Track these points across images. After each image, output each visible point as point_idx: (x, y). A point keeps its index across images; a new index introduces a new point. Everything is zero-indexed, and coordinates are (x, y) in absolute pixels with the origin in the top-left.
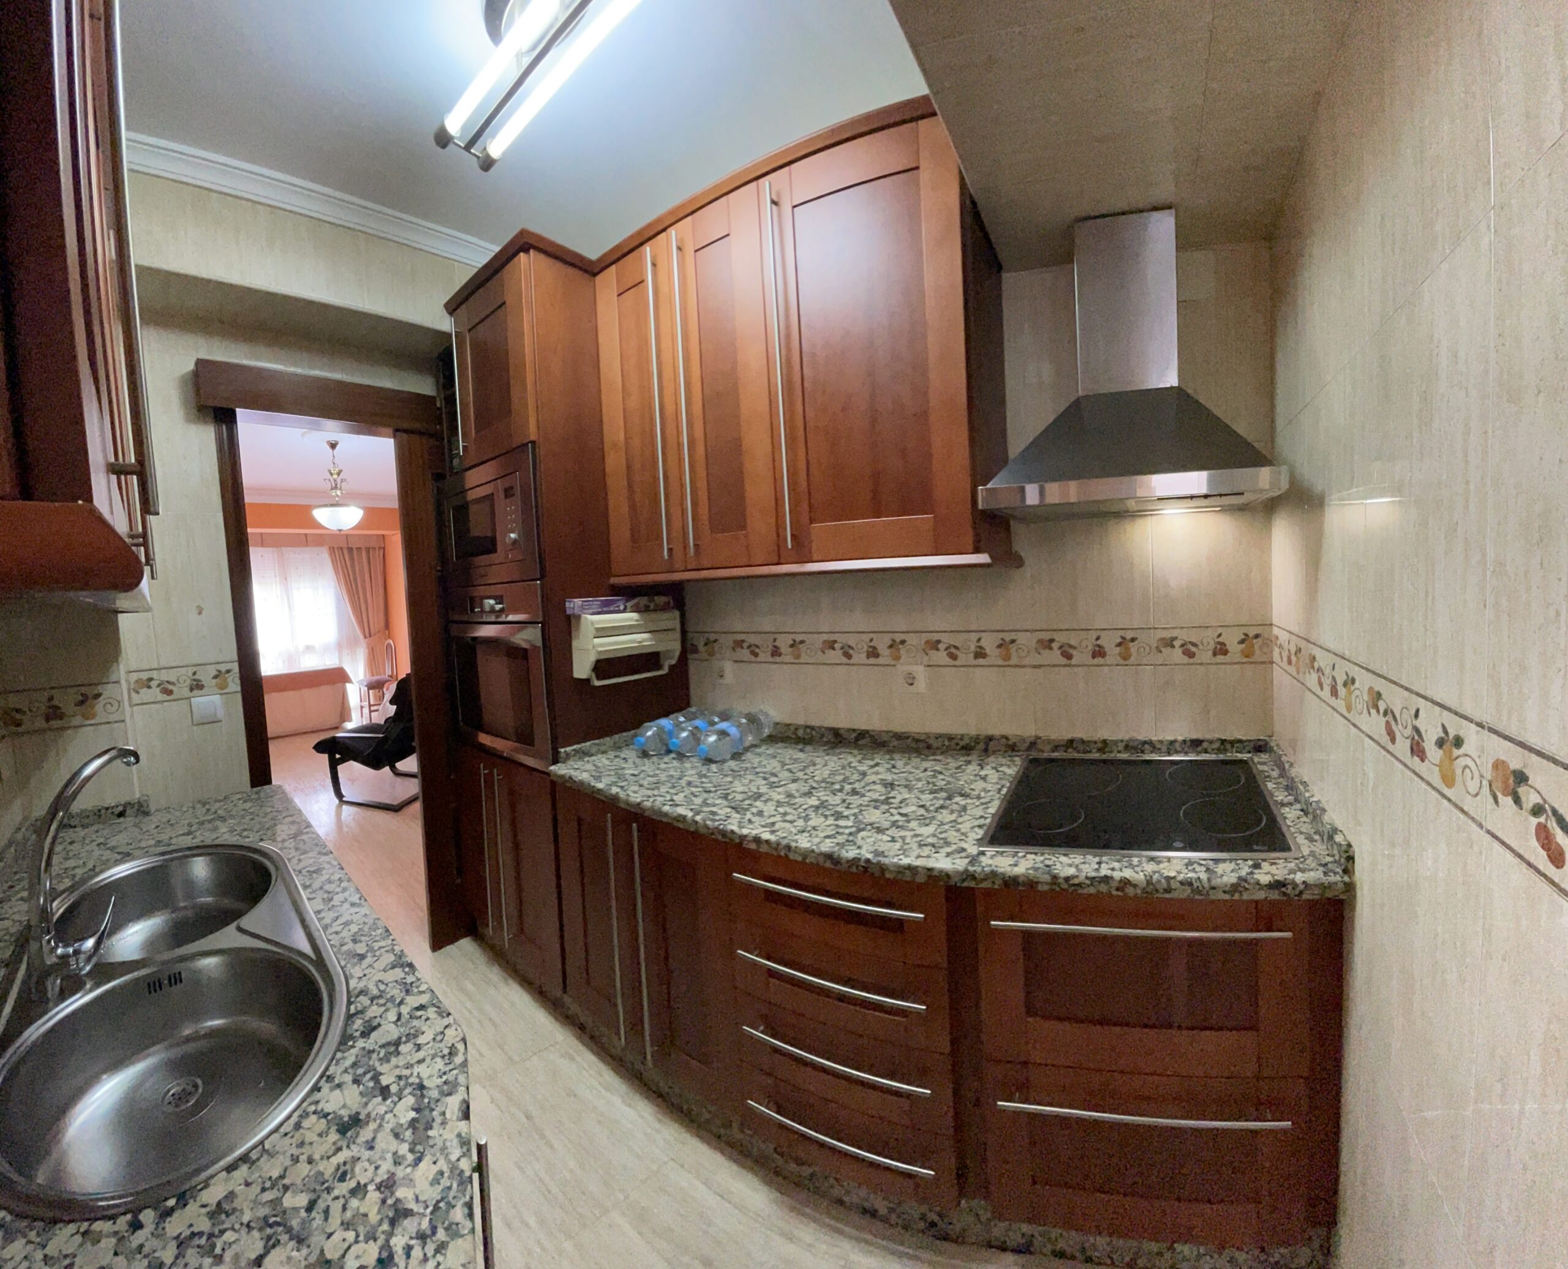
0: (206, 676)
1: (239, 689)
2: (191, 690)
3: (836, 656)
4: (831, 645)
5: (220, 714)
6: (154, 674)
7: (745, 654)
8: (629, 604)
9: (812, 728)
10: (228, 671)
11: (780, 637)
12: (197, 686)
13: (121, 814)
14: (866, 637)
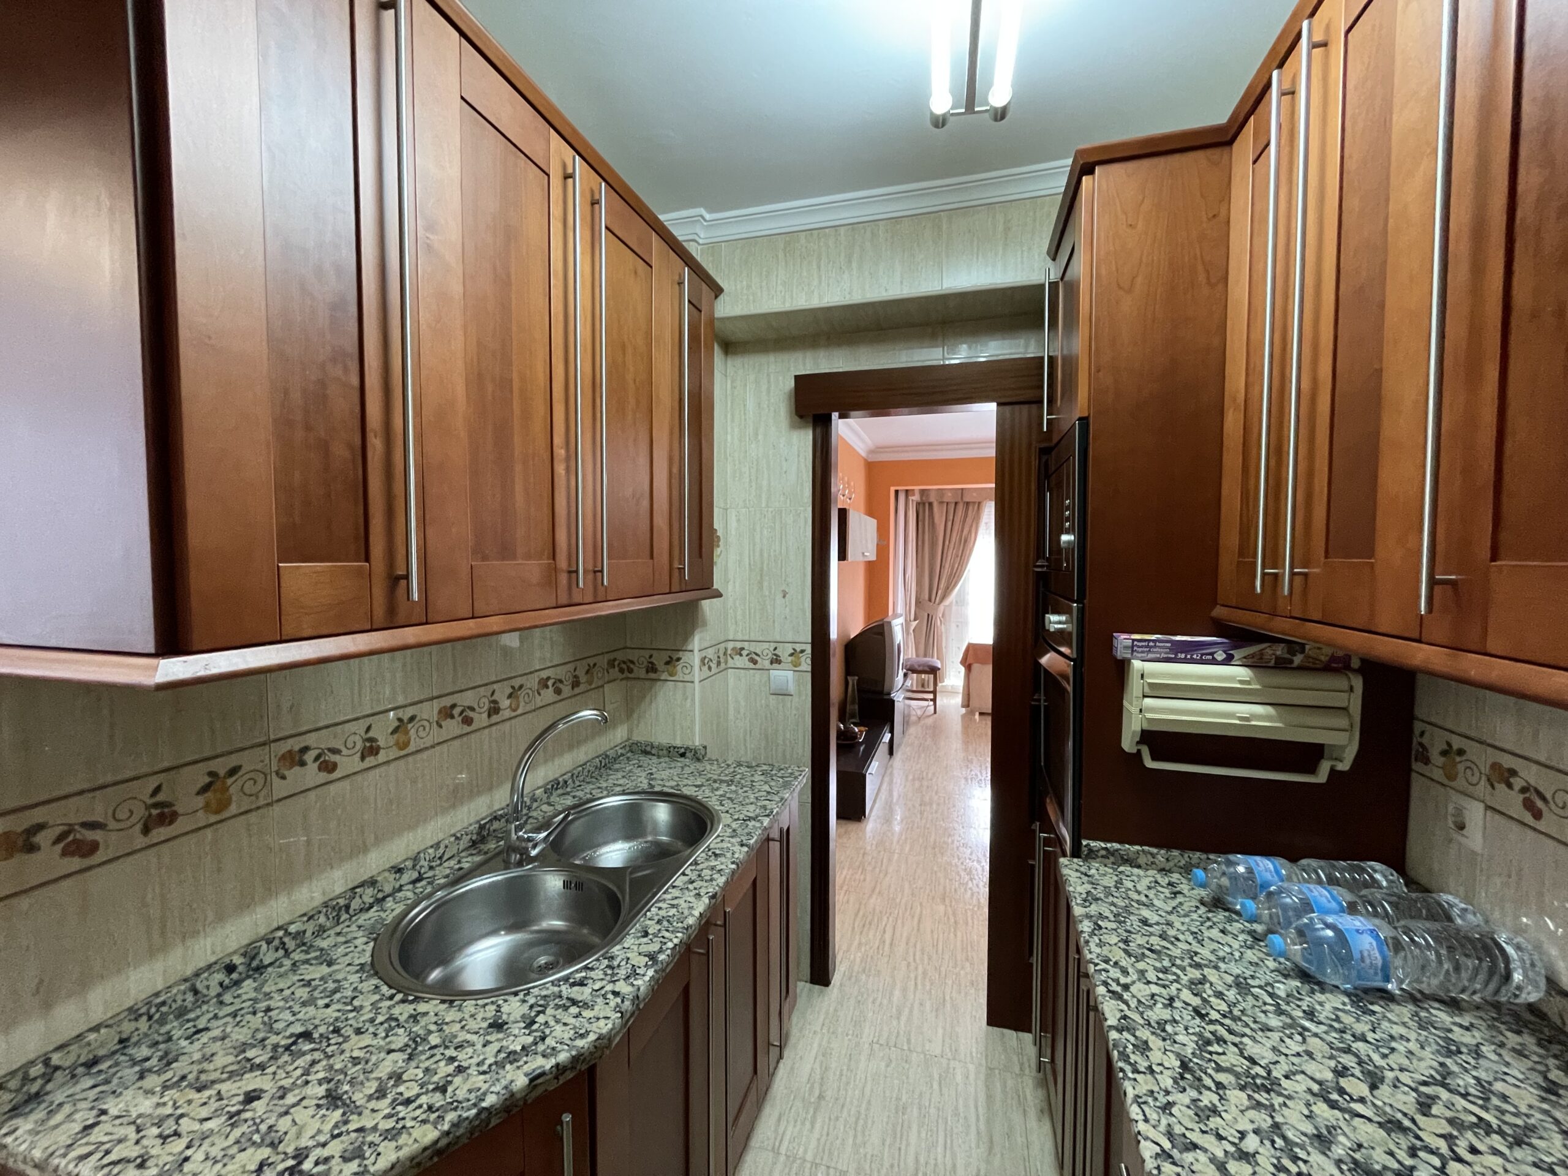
0: (785, 652)
1: (809, 669)
2: (772, 663)
5: (792, 688)
6: (746, 645)
8: (1238, 654)
10: (802, 651)
12: (776, 660)
13: (683, 755)
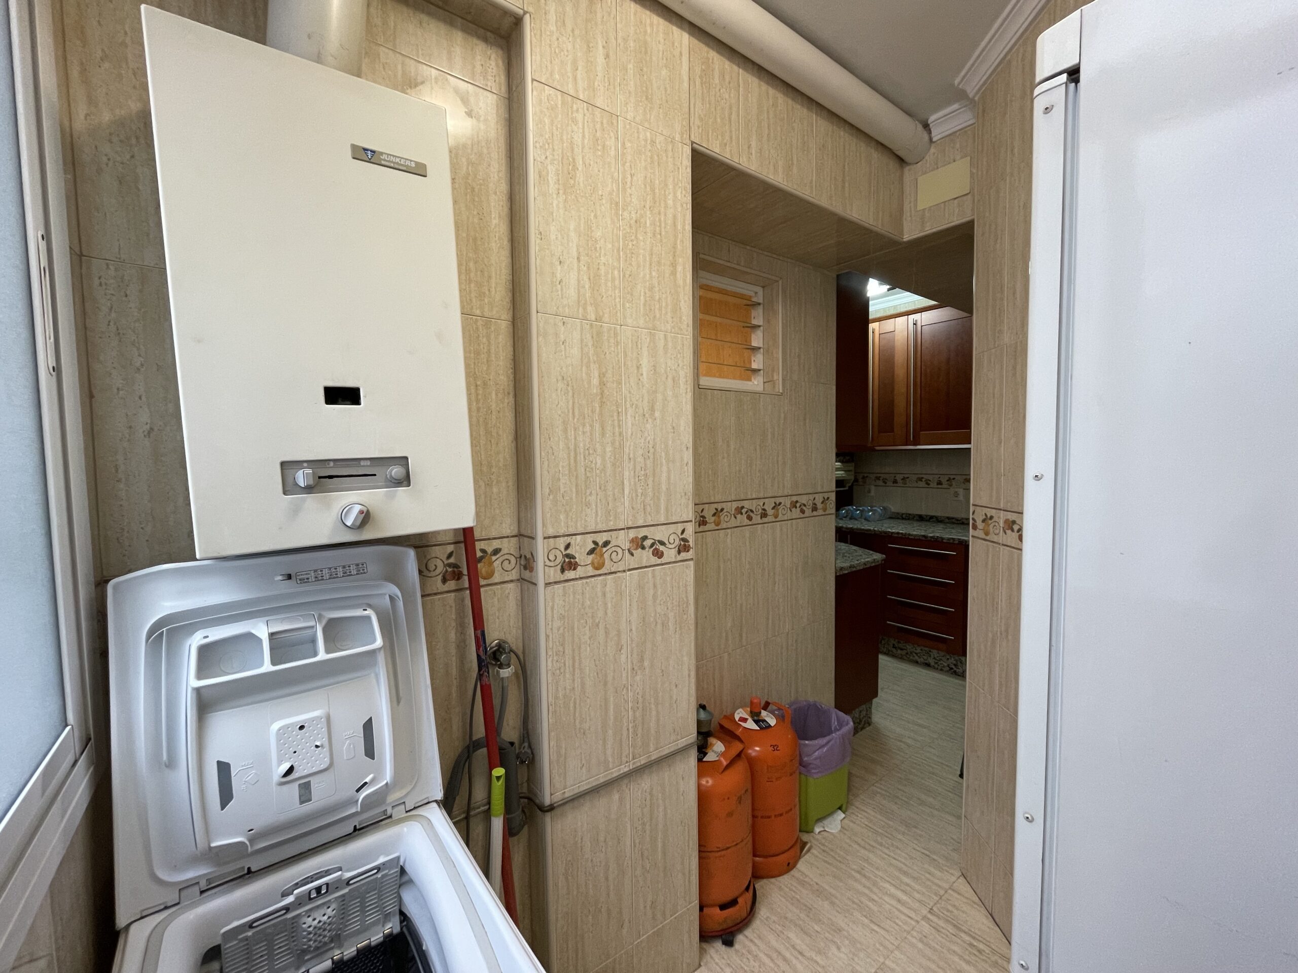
3: (922, 484)
4: (920, 479)
7: (880, 483)
9: (910, 514)
11: (898, 476)
14: (937, 476)
